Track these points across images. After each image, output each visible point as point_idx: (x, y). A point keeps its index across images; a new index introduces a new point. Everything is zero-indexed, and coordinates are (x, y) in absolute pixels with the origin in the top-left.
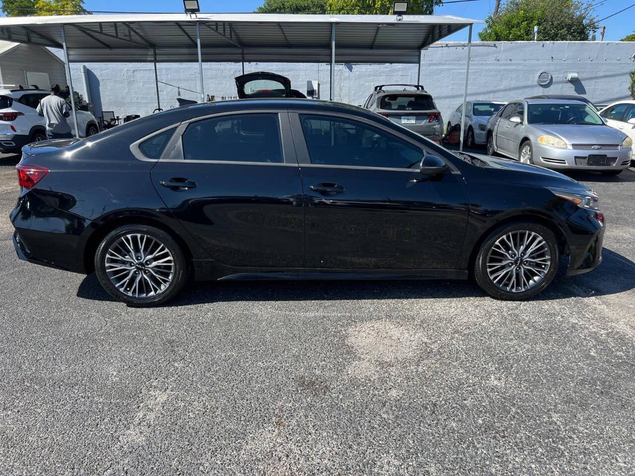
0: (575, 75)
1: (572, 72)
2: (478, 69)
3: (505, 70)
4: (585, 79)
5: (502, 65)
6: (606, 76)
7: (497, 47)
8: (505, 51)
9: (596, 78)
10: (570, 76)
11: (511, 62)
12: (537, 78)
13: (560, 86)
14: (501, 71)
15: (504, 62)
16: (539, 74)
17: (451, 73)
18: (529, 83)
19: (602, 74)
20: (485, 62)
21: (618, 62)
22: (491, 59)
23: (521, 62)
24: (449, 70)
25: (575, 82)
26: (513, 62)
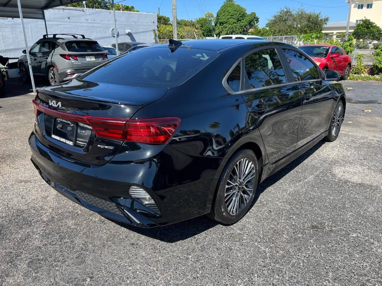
0: (130, 31)
1: (127, 29)
2: (76, 25)
3: (92, 27)
4: (134, 33)
5: (89, 23)
6: (143, 32)
7: (84, 11)
8: (89, 15)
9: (139, 33)
10: (127, 31)
11: (94, 22)
12: (111, 32)
13: (123, 37)
14: (90, 27)
15: (90, 21)
16: (111, 30)
17: (59, 27)
18: (107, 35)
19: (141, 30)
20: (79, 21)
21: (147, 24)
22: (83, 19)
23: (100, 22)
24: (58, 25)
25: (129, 34)
26: (96, 22)
